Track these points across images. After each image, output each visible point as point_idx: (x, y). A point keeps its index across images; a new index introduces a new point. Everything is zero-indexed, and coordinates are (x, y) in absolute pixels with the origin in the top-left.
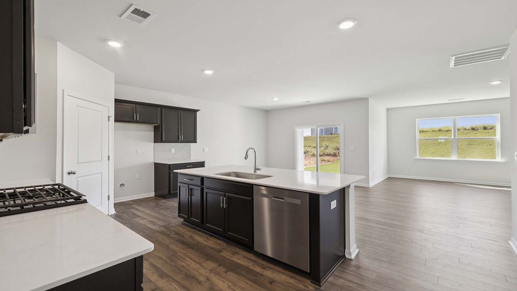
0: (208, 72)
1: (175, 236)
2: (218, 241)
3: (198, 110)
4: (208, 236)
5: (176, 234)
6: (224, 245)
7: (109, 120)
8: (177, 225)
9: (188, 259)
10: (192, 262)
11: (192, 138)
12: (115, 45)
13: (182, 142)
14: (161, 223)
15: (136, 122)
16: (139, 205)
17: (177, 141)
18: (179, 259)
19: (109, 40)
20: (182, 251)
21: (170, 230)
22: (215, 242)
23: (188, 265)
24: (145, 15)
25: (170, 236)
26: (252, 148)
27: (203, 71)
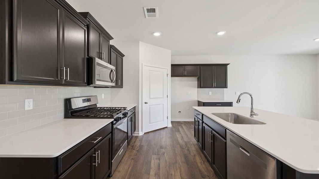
0: (221, 33)
1: (186, 151)
2: (210, 168)
3: (228, 64)
4: (206, 160)
5: (188, 150)
6: (212, 173)
7: (167, 76)
8: (193, 144)
9: (179, 171)
10: (179, 174)
11: (223, 84)
12: (157, 34)
13: (215, 87)
14: (186, 140)
15: (185, 76)
16: (185, 125)
17: (211, 87)
18: (174, 168)
19: (154, 33)
20: (180, 163)
21: (187, 146)
22: (207, 168)
23: (175, 176)
24: (153, 10)
25: (183, 150)
26: (244, 93)
27: (217, 33)
